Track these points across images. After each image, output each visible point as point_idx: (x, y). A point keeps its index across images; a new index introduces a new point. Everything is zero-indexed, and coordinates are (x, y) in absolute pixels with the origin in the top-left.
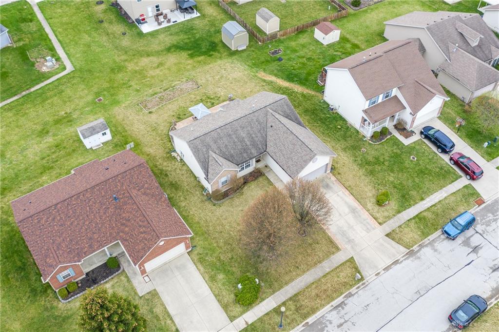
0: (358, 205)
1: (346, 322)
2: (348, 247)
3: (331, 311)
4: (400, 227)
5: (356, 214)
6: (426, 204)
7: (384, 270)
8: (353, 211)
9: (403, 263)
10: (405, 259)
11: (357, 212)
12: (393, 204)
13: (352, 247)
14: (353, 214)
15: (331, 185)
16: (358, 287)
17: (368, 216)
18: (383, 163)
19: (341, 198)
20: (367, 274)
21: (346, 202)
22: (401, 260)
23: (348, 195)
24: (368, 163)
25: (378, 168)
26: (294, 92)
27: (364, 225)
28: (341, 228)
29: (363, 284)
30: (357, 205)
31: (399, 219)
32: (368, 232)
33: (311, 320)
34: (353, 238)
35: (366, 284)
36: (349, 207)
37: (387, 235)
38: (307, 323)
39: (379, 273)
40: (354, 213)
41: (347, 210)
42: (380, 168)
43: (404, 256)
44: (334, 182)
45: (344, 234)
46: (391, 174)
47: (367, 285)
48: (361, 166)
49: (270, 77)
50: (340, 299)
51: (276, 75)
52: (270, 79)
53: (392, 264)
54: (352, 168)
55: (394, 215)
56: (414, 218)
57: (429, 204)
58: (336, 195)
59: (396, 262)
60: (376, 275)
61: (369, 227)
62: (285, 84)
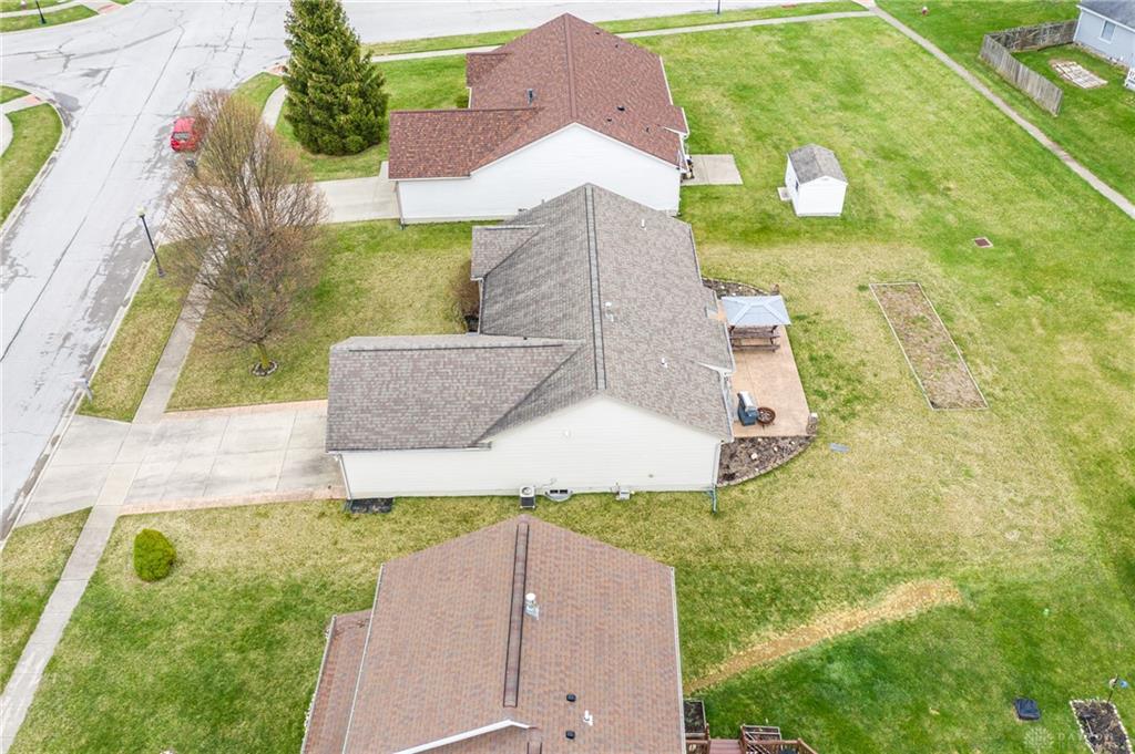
0: (209, 503)
1: (62, 346)
2: (155, 428)
3: (100, 341)
4: (69, 552)
5: (193, 485)
6: (33, 664)
7: (47, 456)
8: (207, 484)
9: (13, 497)
10: (13, 506)
11: (196, 489)
12: (125, 583)
13: (147, 434)
14: (200, 479)
15: (312, 479)
16: (78, 398)
17: (165, 507)
18: (241, 650)
19: (259, 479)
20: (79, 423)
21: (238, 481)
22: (21, 498)
23: (251, 496)
24: (282, 611)
25: (245, 623)
26: (763, 619)
27: (158, 485)
28: (202, 438)
29: (74, 406)
30: (208, 500)
31: (86, 565)
32: (138, 480)
33: (123, 312)
34: (160, 447)
35: (67, 411)
36: (224, 482)
37: (88, 511)
38: (125, 306)
39: (53, 444)
40: (202, 482)
41: (222, 472)
42: (238, 627)
43: (19, 510)
44: (310, 489)
45: (186, 435)
46: (196, 642)
47: (64, 411)
48: (294, 589)
49: (903, 605)
50: (97, 363)
51: (903, 628)
53: (36, 478)
54: (310, 563)
55: (103, 561)
56: (44, 600)
57: (25, 671)
58: (278, 473)
59: (28, 488)
60: (58, 437)
61: (145, 491)
62: (833, 623)
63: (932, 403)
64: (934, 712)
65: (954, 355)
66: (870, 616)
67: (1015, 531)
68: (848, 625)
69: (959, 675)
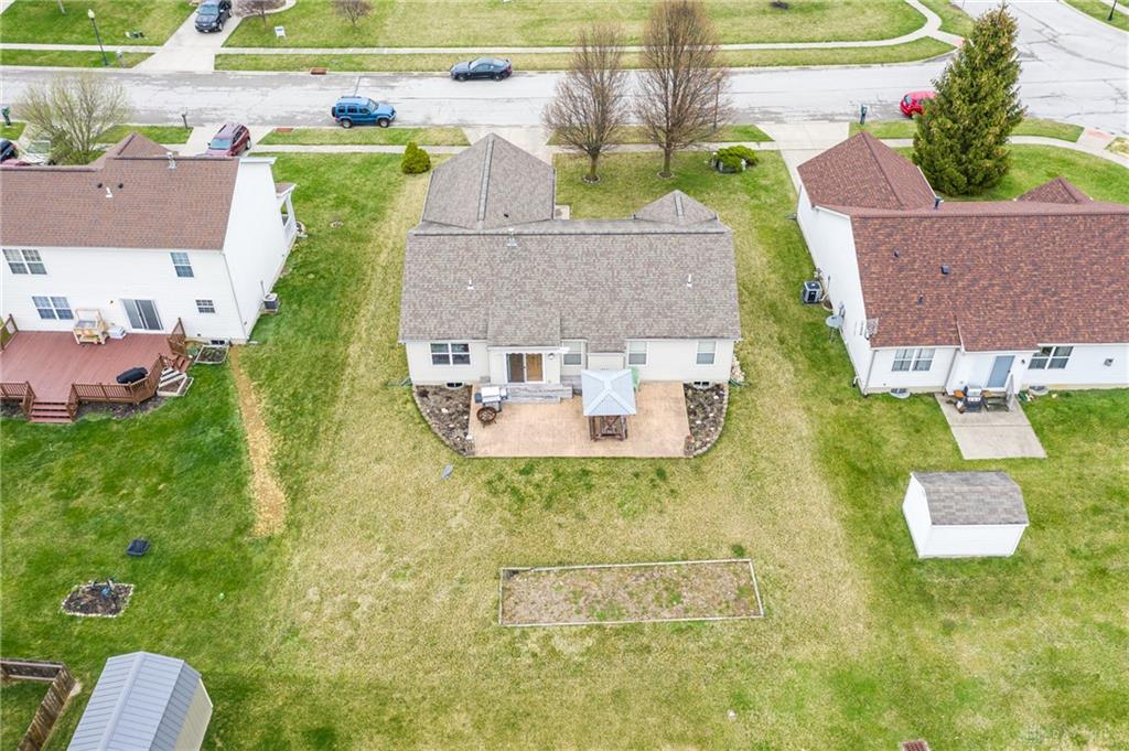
9: (487, 123)
10: (480, 125)
25: (357, 197)
46: (350, 185)
49: (263, 491)
51: (239, 484)
52: (271, 484)
59: (492, 126)
62: (260, 444)
63: (516, 572)
64: (161, 487)
65: (602, 617)
66: (259, 466)
67: (318, 597)
68: (256, 451)
69: (185, 509)
